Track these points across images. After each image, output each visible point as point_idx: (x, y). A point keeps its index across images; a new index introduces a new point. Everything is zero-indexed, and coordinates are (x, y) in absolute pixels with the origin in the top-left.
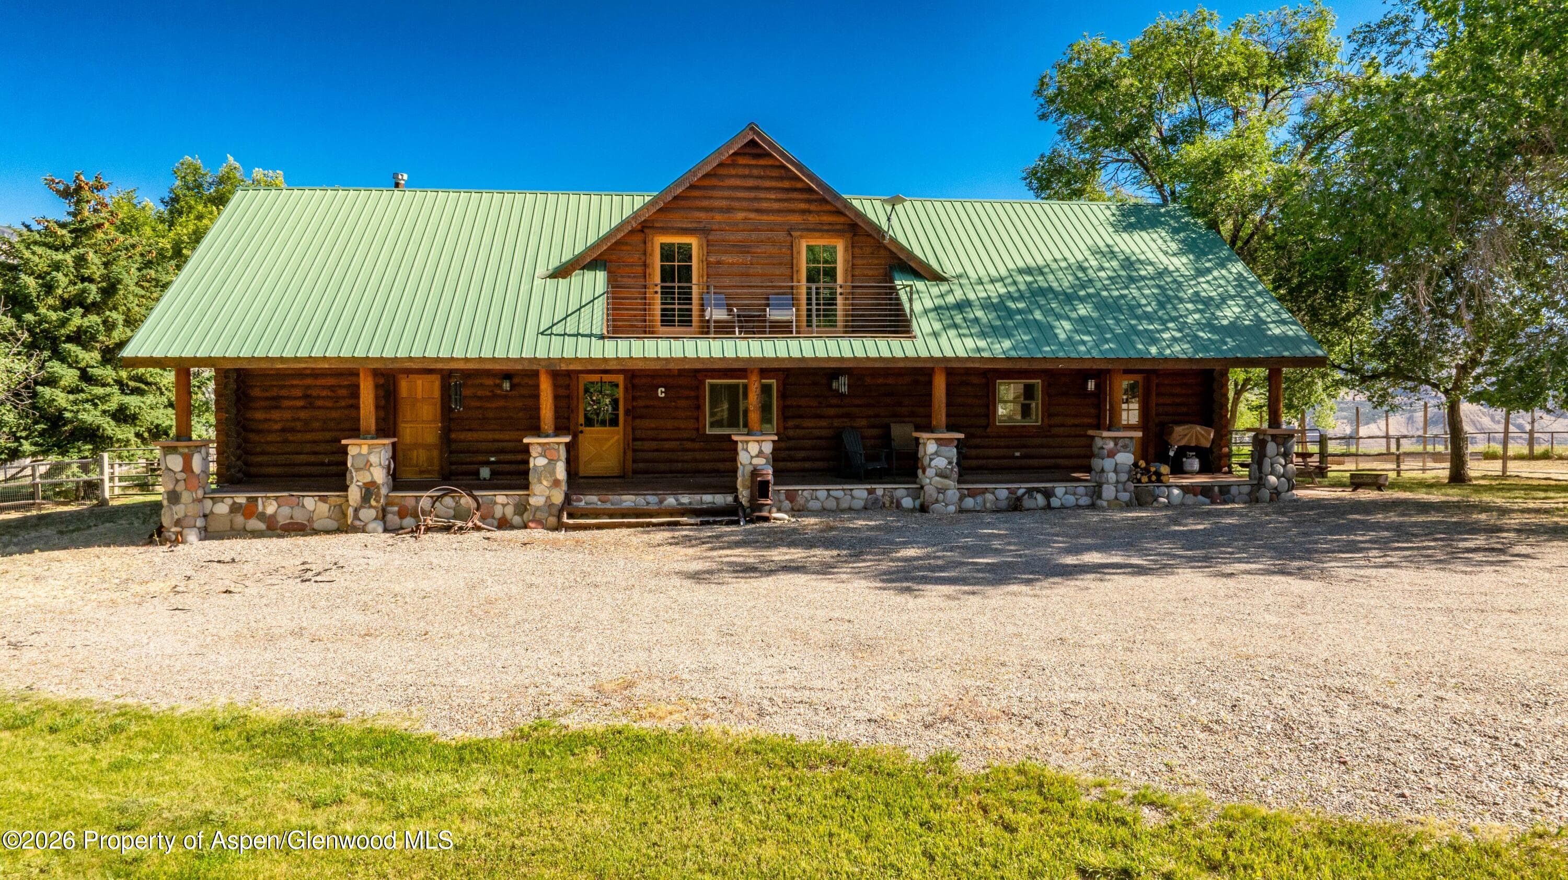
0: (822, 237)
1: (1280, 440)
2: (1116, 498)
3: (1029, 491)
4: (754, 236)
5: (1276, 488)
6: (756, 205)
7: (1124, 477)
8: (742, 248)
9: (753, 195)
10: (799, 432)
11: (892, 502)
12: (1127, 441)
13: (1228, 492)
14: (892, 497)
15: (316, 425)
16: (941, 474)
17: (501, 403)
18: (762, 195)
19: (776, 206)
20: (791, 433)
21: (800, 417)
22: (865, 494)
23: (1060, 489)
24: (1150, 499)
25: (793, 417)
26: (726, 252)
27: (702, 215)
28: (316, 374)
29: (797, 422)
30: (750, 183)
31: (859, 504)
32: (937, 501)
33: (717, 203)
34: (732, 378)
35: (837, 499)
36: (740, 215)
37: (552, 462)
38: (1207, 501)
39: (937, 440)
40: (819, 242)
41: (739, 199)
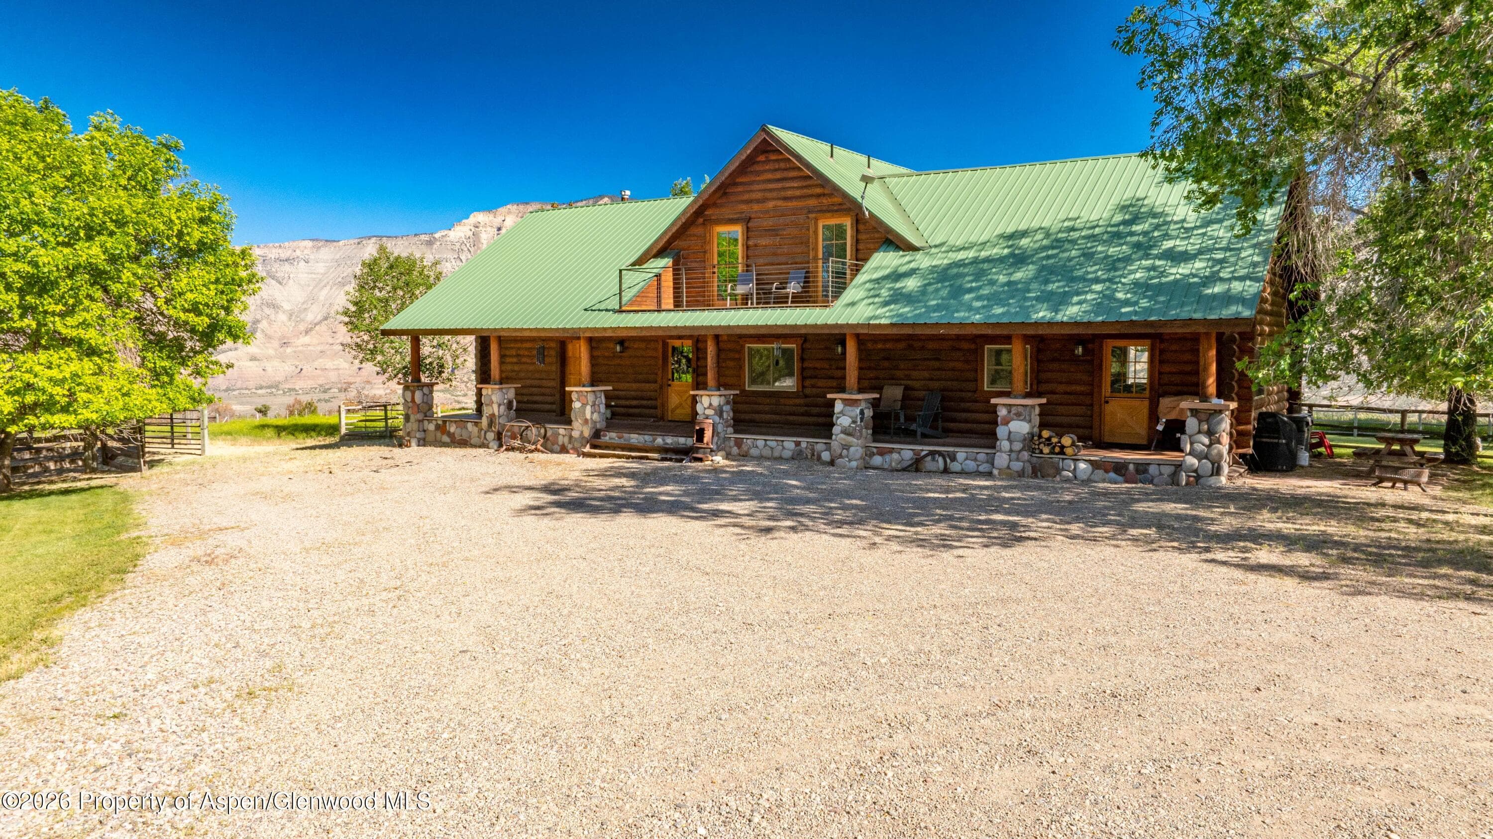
0: (833, 217)
1: (1203, 416)
2: (1008, 467)
3: (932, 453)
4: (782, 220)
5: (1196, 471)
6: (783, 194)
7: (1018, 446)
8: (773, 232)
9: (780, 185)
10: (815, 391)
11: (813, 455)
12: (1020, 409)
13: (1146, 471)
14: (813, 450)
15: (522, 375)
16: (845, 432)
17: (618, 361)
18: (788, 185)
19: (798, 193)
20: (808, 391)
21: (816, 377)
22: (792, 446)
23: (961, 453)
24: (1052, 471)
25: (811, 377)
26: (761, 236)
27: (744, 207)
28: (523, 340)
29: (813, 381)
30: (778, 175)
31: (787, 454)
32: (841, 456)
33: (754, 196)
34: (764, 343)
35: (772, 448)
36: (771, 204)
37: (584, 405)
38: (1120, 478)
39: (843, 400)
40: (833, 221)
41: (771, 190)
